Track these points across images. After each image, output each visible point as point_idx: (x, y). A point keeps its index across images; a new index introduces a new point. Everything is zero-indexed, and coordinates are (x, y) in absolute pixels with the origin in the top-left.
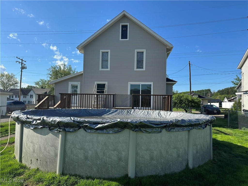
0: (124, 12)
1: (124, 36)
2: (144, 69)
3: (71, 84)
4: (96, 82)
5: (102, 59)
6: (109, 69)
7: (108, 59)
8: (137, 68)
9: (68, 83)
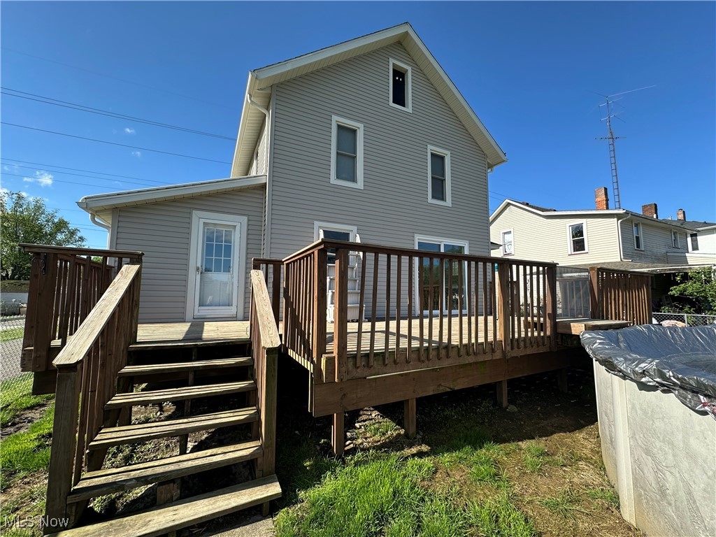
1: (399, 98)
2: (448, 202)
3: (202, 221)
4: (317, 224)
5: (338, 148)
6: (360, 184)
7: (355, 152)
8: (433, 197)
9: (190, 218)
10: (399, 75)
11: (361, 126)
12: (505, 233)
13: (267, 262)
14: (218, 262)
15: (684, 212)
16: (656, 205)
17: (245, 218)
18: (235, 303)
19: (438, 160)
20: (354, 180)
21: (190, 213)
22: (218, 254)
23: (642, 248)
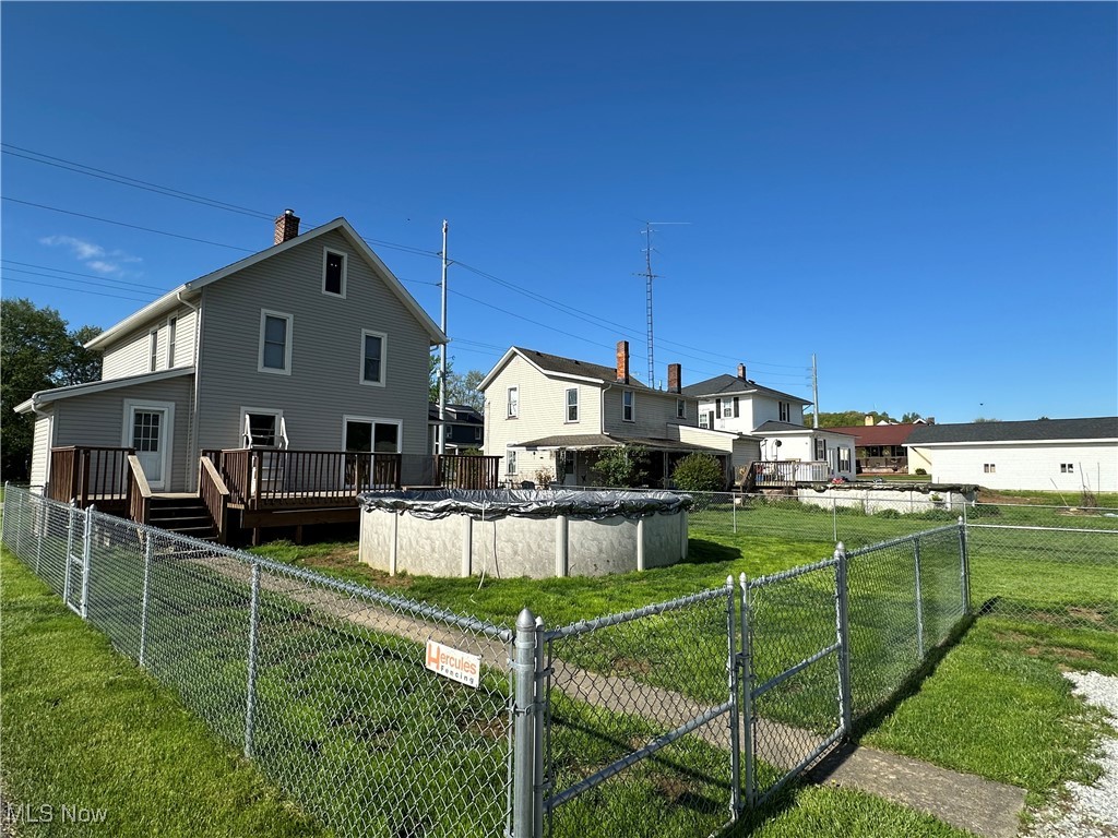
0: (341, 221)
1: (333, 284)
2: (383, 383)
3: (133, 408)
4: (243, 409)
5: (266, 337)
6: (287, 371)
7: (284, 341)
8: (365, 378)
9: (122, 405)
10: (334, 260)
11: (291, 316)
12: (511, 389)
13: (211, 452)
14: (146, 442)
15: (744, 368)
16: (679, 366)
17: (173, 404)
18: (163, 477)
19: (373, 342)
20: (282, 367)
21: (122, 401)
22: (146, 435)
23: (633, 419)
